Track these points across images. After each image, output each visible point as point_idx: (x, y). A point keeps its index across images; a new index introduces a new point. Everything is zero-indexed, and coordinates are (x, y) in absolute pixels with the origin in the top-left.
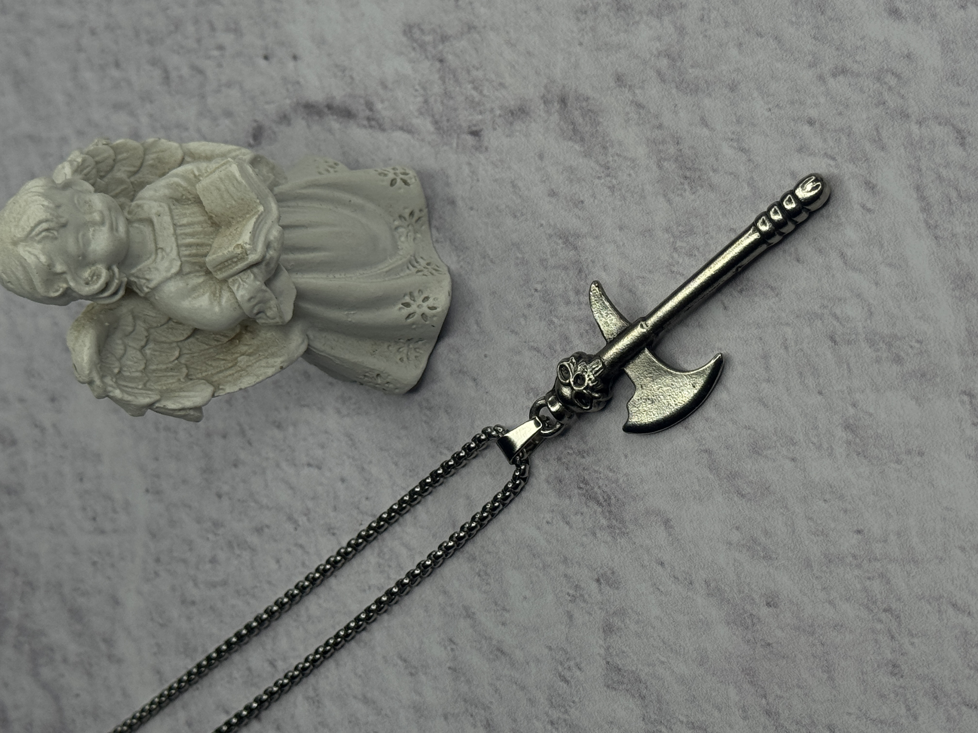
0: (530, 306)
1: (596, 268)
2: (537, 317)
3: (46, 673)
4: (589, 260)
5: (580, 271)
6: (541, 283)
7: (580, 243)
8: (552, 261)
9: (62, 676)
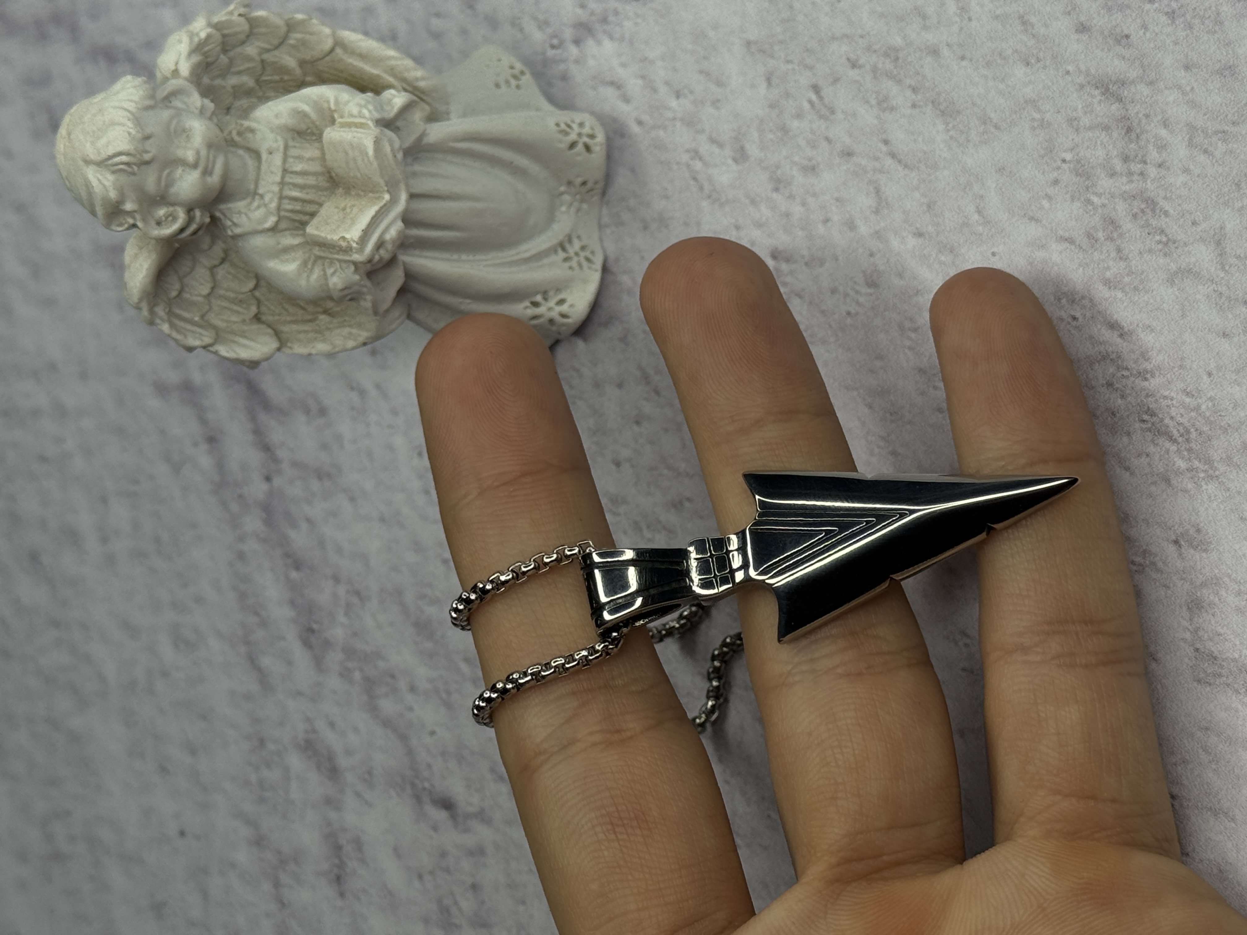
0: (1056, 182)
1: (1153, 125)
2: (1068, 196)
3: (387, 706)
4: (1141, 115)
5: (1129, 130)
6: (1072, 150)
7: (1126, 92)
8: (1086, 121)
9: (411, 709)
